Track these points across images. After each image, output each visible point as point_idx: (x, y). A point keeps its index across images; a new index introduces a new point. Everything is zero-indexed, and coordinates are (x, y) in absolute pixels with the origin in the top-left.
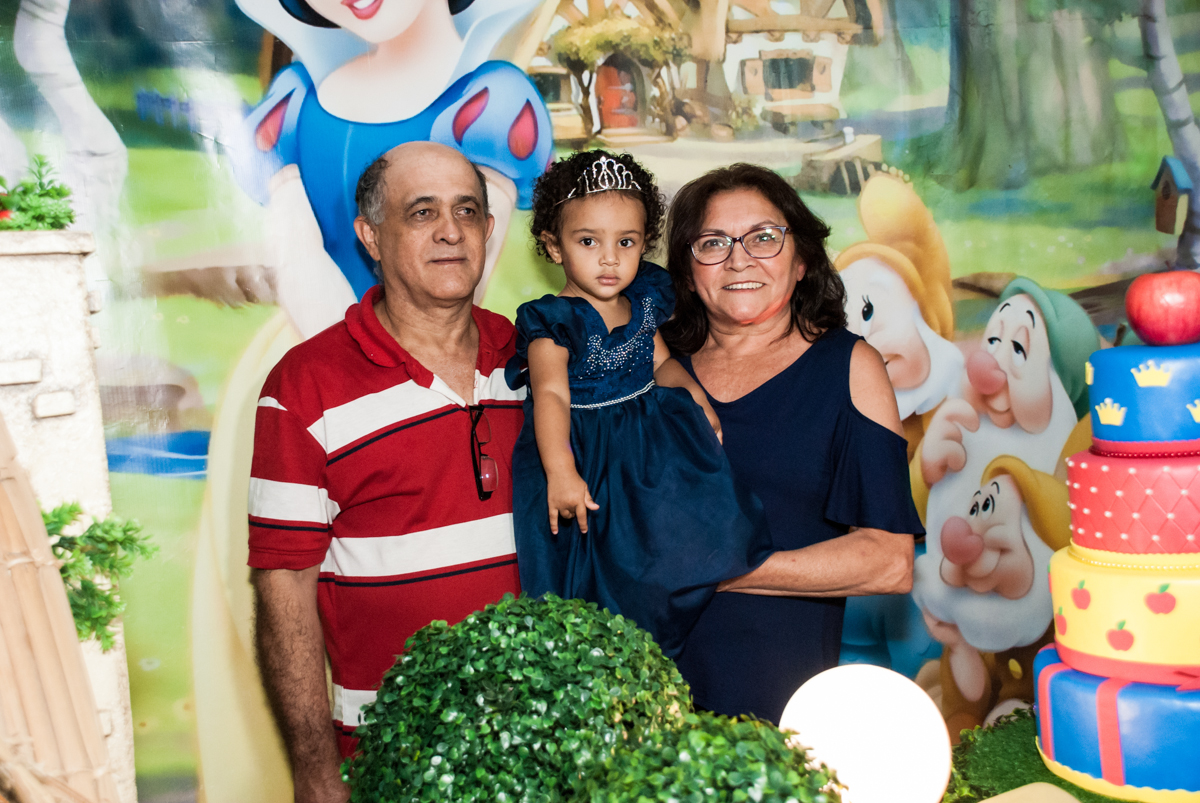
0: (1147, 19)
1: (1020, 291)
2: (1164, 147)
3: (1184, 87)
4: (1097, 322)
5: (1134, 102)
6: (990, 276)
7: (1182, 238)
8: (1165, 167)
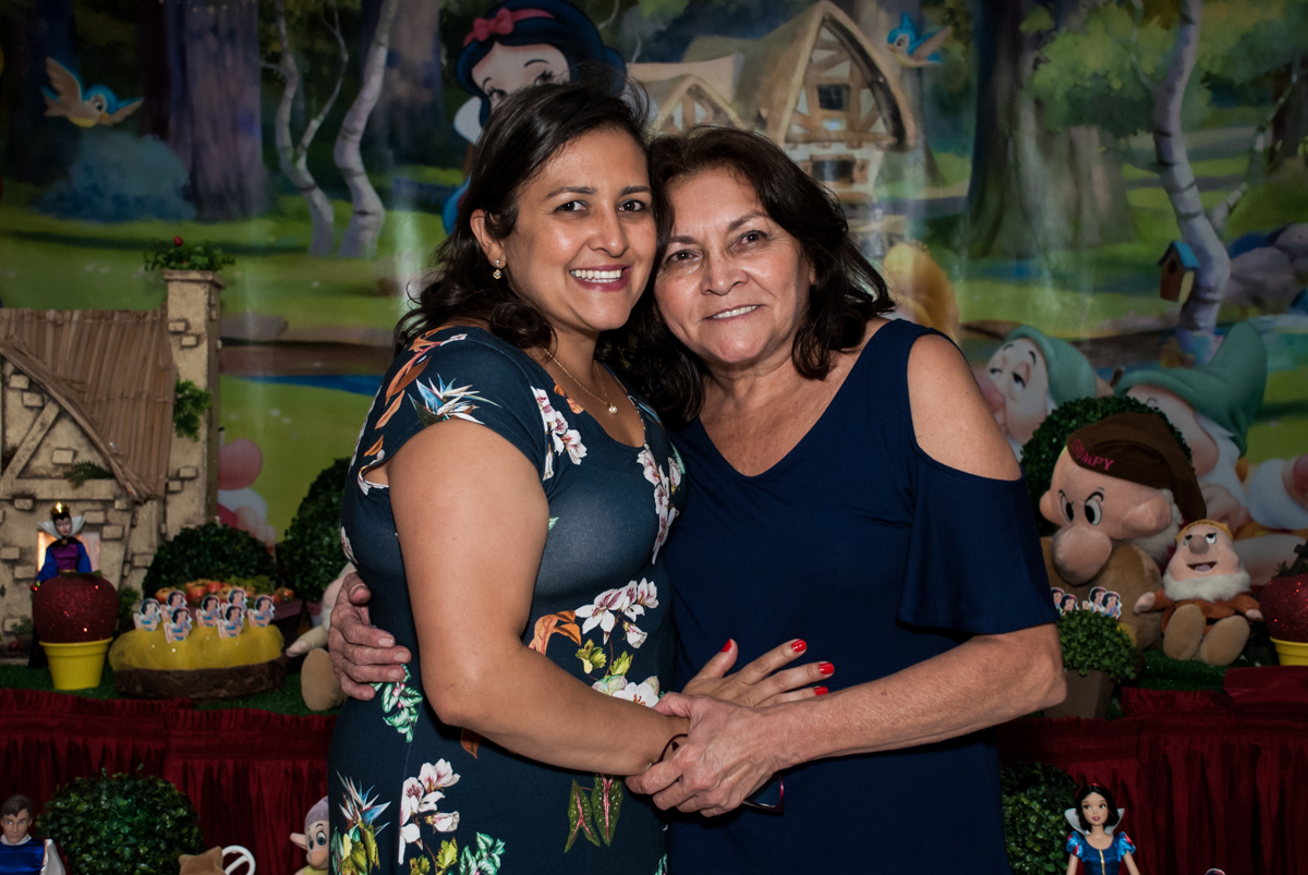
0: (1161, 134)
1: (1024, 336)
2: (1172, 232)
3: (1195, 188)
4: (1094, 365)
5: (1146, 198)
6: (996, 323)
7: (1185, 307)
8: (1172, 248)
